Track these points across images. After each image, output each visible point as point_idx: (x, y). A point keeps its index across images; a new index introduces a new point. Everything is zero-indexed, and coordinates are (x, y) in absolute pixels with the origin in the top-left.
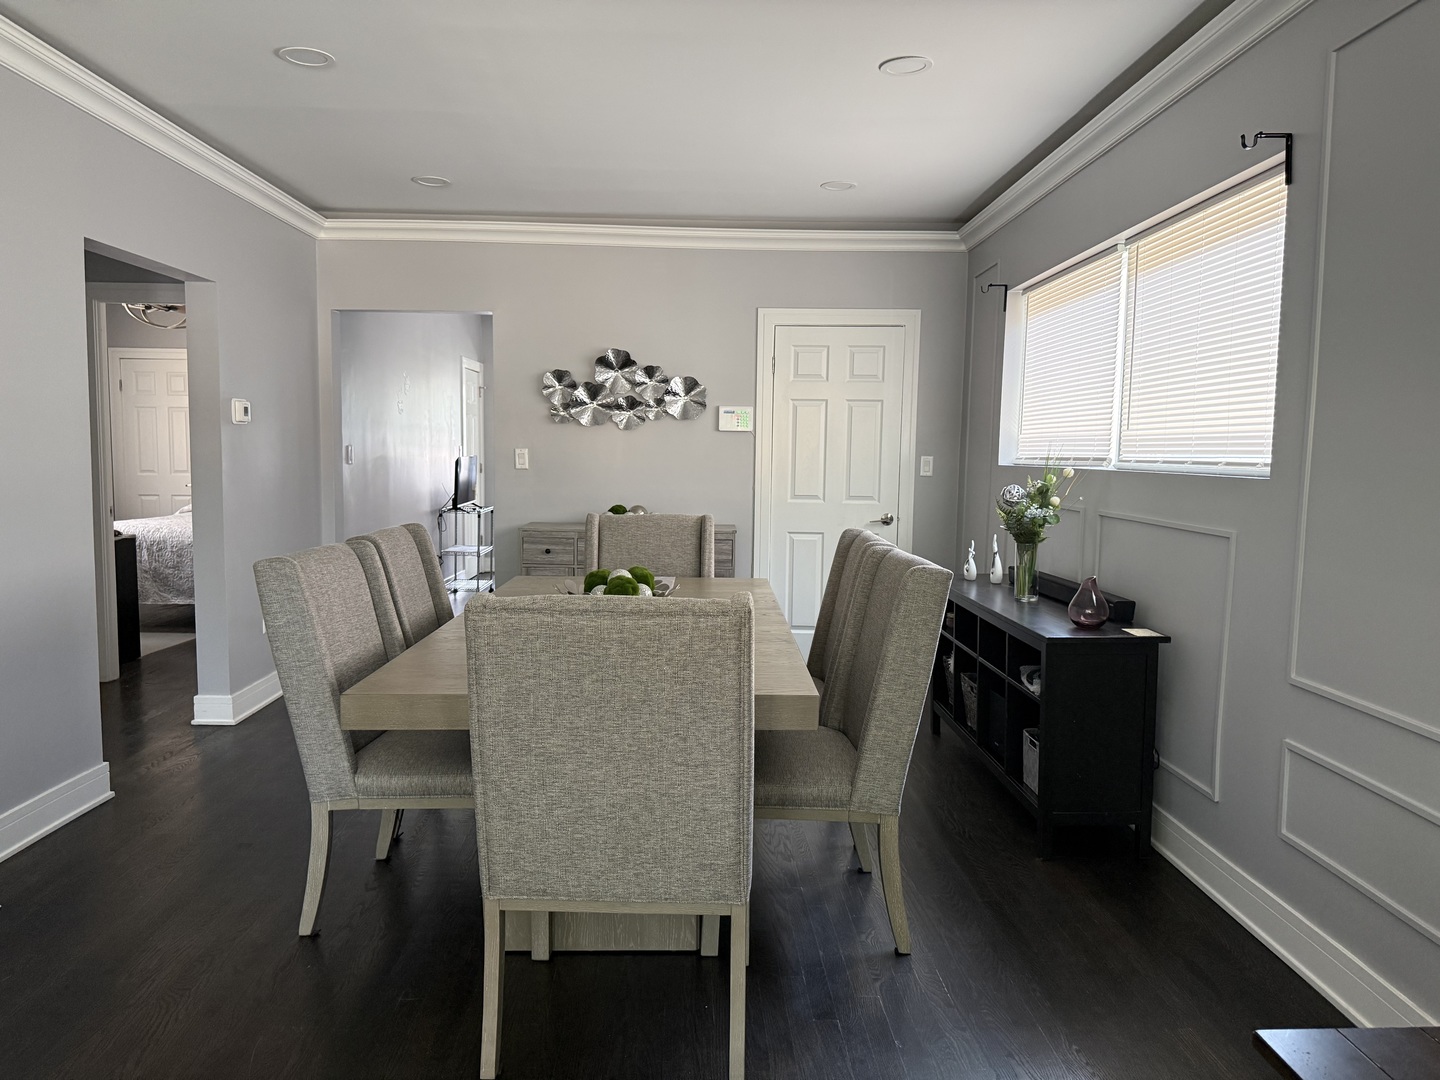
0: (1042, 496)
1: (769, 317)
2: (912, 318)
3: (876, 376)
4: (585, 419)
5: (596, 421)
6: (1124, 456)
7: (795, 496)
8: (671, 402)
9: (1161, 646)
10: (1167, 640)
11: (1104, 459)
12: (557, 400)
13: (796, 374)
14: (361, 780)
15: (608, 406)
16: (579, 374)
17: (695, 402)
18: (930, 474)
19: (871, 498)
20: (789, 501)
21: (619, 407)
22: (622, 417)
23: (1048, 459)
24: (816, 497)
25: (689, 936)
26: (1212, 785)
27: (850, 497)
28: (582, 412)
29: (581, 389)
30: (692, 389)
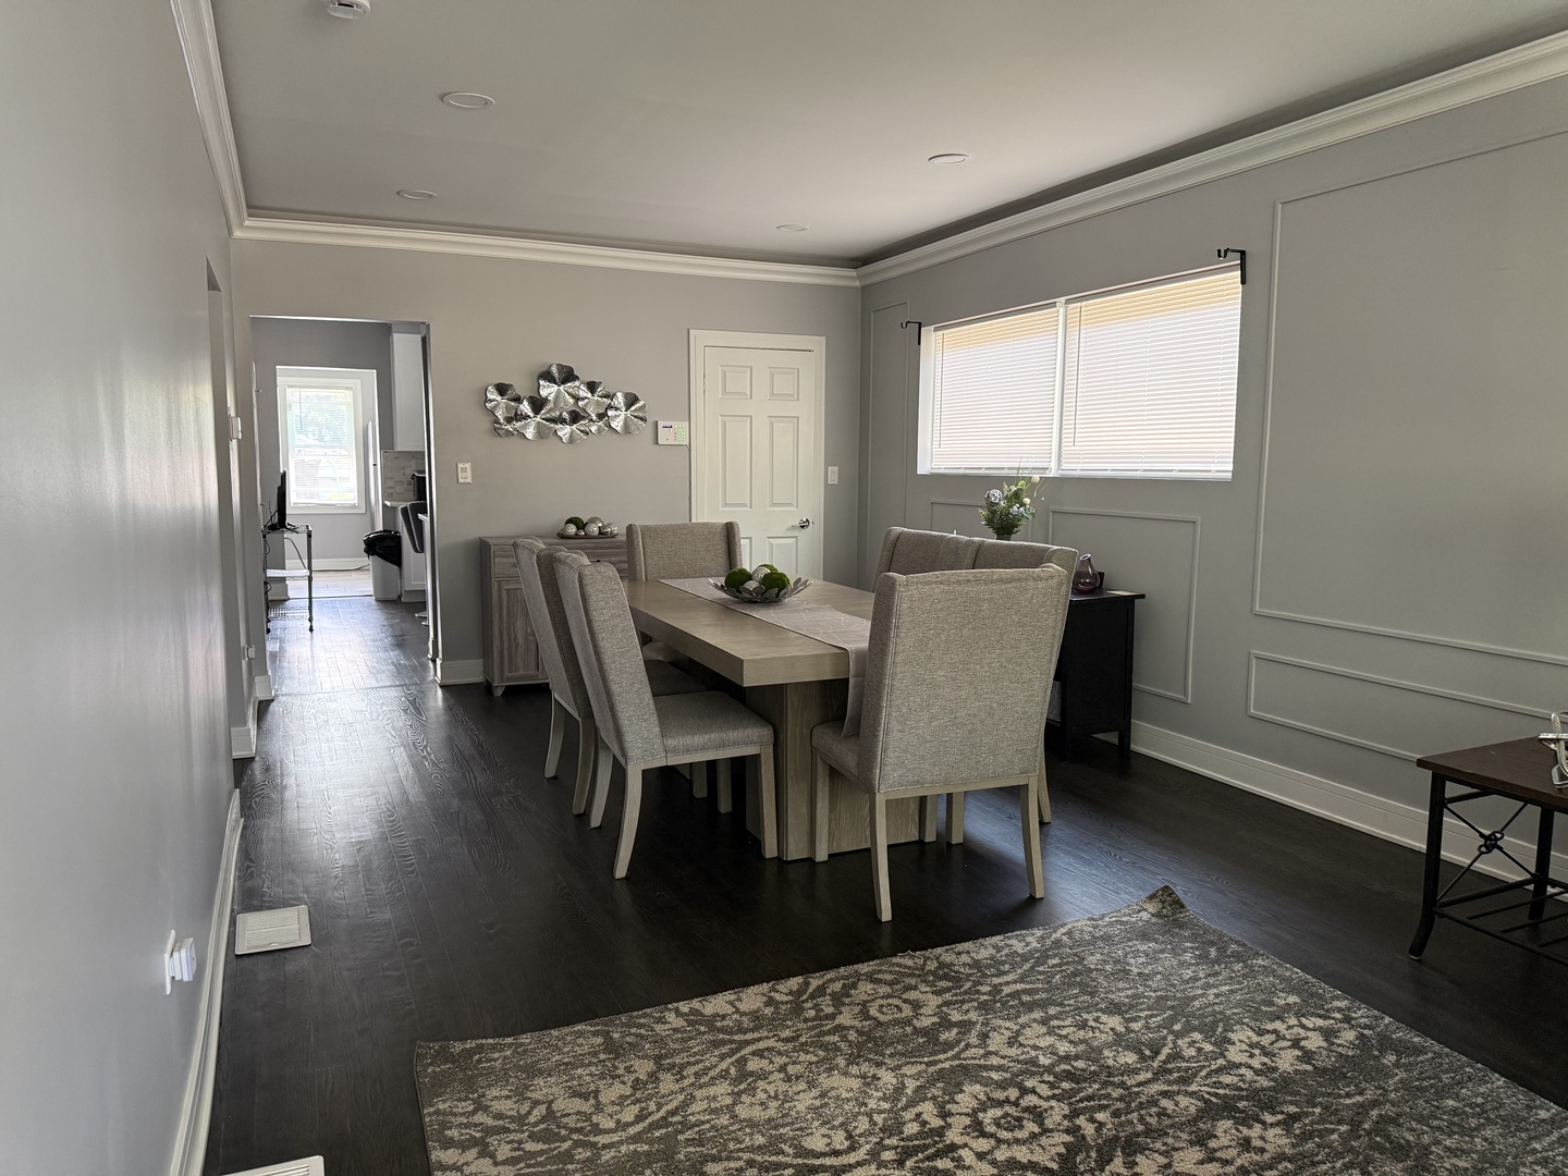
0: (1016, 497)
1: (700, 337)
2: (818, 343)
3: (792, 395)
4: (530, 433)
5: (541, 433)
7: (726, 505)
8: (616, 416)
10: (1143, 596)
11: (1047, 469)
12: (500, 414)
13: (724, 391)
15: (553, 421)
16: (521, 387)
17: (636, 417)
18: (836, 482)
19: (790, 505)
20: (721, 509)
21: (563, 421)
22: (565, 431)
24: (744, 505)
27: (774, 505)
28: (525, 427)
29: (525, 403)
30: (632, 405)
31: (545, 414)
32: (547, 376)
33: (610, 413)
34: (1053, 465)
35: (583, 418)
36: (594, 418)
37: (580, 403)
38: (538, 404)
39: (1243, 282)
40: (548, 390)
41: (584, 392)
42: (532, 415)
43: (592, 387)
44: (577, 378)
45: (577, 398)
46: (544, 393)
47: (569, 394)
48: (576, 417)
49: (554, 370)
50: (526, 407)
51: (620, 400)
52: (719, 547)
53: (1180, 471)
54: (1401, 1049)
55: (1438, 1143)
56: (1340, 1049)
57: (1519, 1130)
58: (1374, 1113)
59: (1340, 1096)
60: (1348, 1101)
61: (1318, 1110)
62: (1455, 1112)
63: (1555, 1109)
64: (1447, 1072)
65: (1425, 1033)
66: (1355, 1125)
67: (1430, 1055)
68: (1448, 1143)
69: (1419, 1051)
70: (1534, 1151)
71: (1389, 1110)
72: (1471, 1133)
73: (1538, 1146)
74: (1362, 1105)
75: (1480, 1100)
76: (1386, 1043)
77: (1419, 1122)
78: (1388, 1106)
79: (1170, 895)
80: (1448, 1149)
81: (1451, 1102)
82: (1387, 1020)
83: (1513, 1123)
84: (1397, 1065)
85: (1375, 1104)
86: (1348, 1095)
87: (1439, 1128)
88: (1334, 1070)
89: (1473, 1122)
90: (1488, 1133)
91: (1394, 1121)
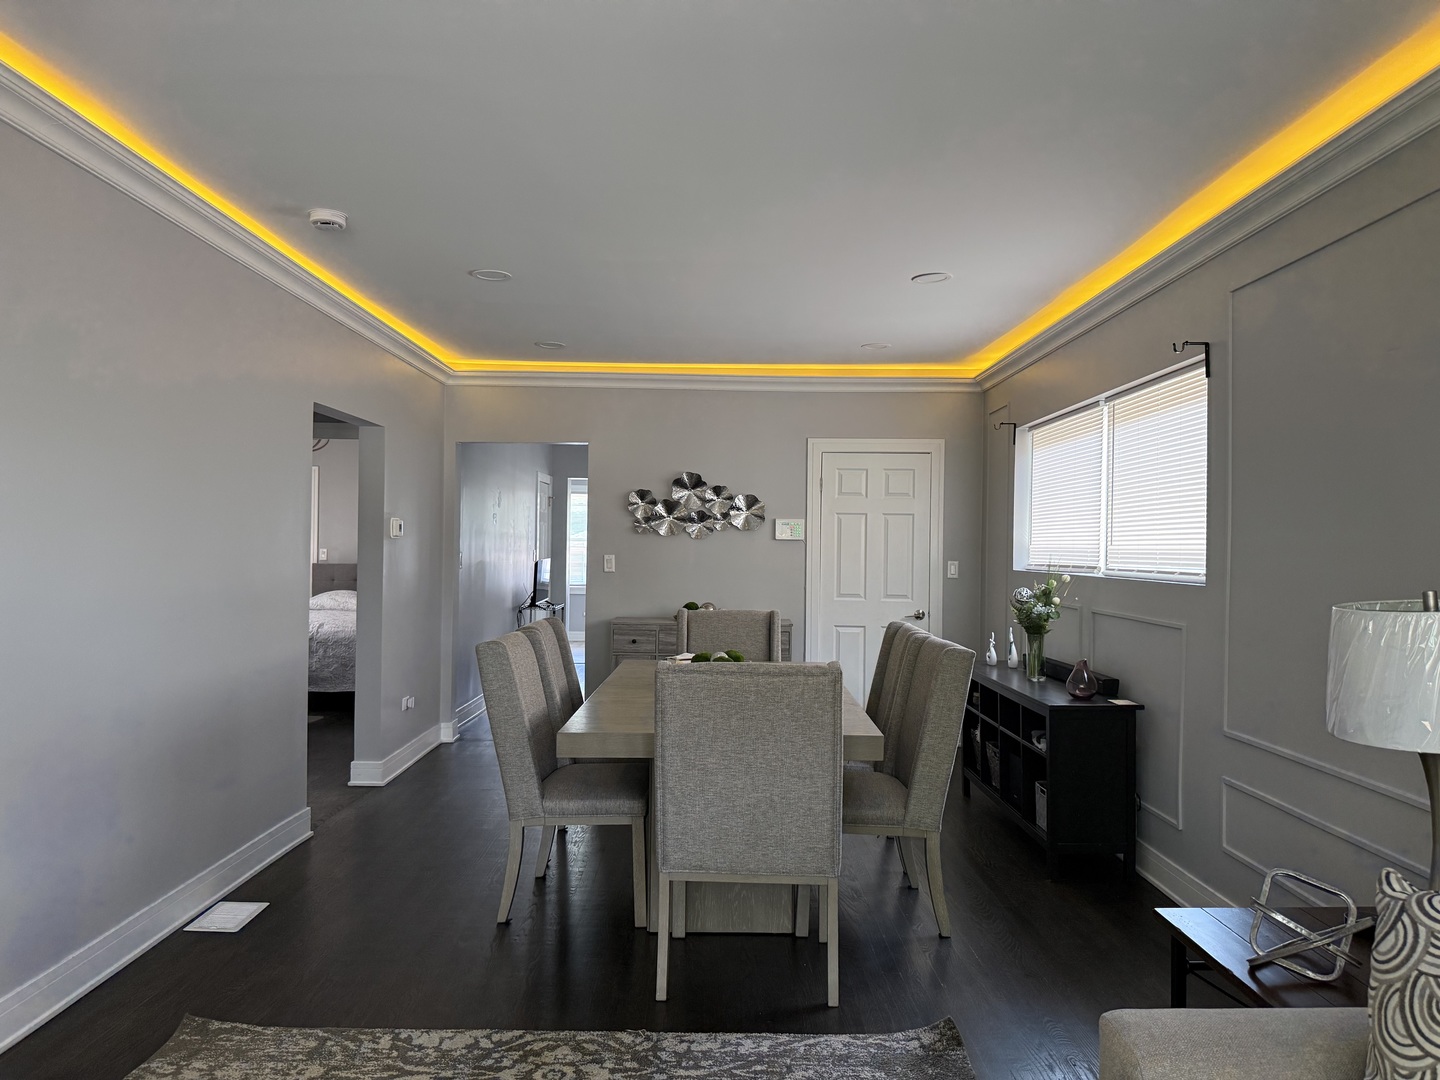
0: (1046, 597)
1: (817, 445)
2: (937, 446)
3: (907, 494)
4: (662, 531)
5: (671, 531)
6: (1111, 566)
7: (840, 595)
8: (736, 516)
9: (1138, 712)
10: (1142, 707)
11: (1095, 568)
12: (639, 515)
13: (840, 492)
14: (549, 804)
15: (682, 519)
16: (658, 494)
17: (756, 516)
18: (955, 576)
19: (905, 596)
20: (836, 599)
21: (692, 520)
22: (694, 528)
23: (1049, 566)
24: (858, 596)
25: (786, 922)
26: (1177, 818)
27: (888, 596)
28: (660, 525)
29: (660, 505)
30: (753, 505)
31: (677, 514)
32: (679, 483)
33: (732, 513)
34: (1102, 564)
35: (710, 517)
36: (719, 516)
37: (707, 505)
38: (671, 506)
40: (679, 494)
41: (709, 495)
42: (665, 515)
43: (717, 490)
44: (705, 484)
45: (704, 501)
46: (675, 496)
47: (698, 497)
48: (703, 517)
49: (685, 478)
50: (660, 509)
51: (740, 502)
79: (950, 1029)
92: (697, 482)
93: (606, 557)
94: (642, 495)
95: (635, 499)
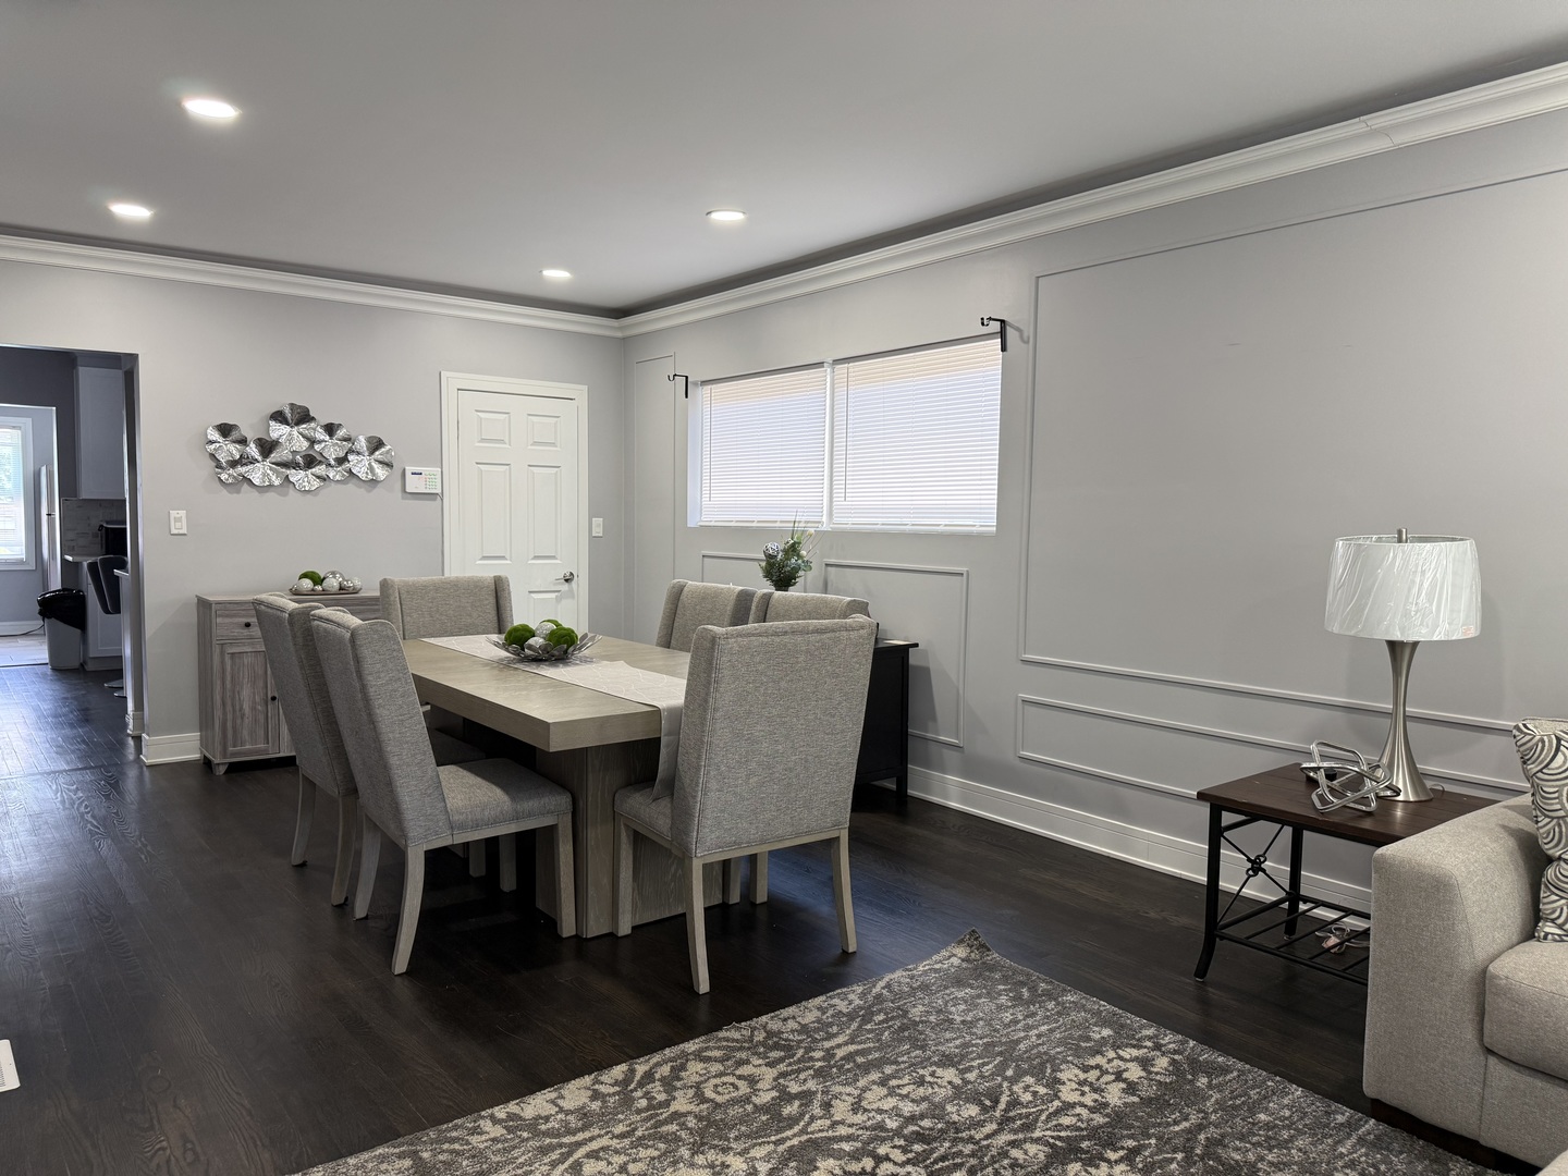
0: (793, 551)
1: (452, 380)
2: (580, 392)
6: (835, 520)
7: (484, 557)
8: (355, 461)
9: (911, 650)
10: (916, 645)
12: (222, 457)
13: (480, 439)
15: (283, 465)
16: (249, 429)
17: (381, 462)
18: (600, 534)
19: (554, 557)
20: (478, 562)
21: (296, 466)
22: (300, 477)
24: (503, 558)
27: (536, 557)
28: (253, 471)
29: (252, 445)
30: (376, 449)
31: (274, 456)
32: (279, 417)
33: (350, 457)
34: (824, 519)
35: (320, 463)
36: (333, 463)
37: (316, 447)
38: (267, 447)
39: (1004, 349)
40: (278, 431)
41: (321, 435)
42: (260, 458)
43: (330, 429)
44: (313, 419)
45: (312, 442)
46: (274, 435)
47: (304, 436)
48: (310, 462)
49: (287, 411)
50: (253, 450)
51: (362, 444)
52: (487, 602)
53: (946, 525)
54: (1211, 1070)
55: (1262, 1159)
56: (1158, 1077)
57: (1325, 1136)
58: (1202, 1137)
59: (1169, 1125)
60: (1177, 1128)
61: (1153, 1141)
62: (1268, 1126)
63: (1348, 1112)
64: (1253, 1088)
65: (1226, 1052)
66: (1188, 1151)
67: (1235, 1074)
68: (1270, 1158)
69: (1225, 1070)
70: (1342, 1156)
71: (1213, 1132)
72: (1285, 1145)
73: (1344, 1150)
74: (1188, 1131)
75: (1287, 1113)
76: (1196, 1066)
77: (1241, 1140)
78: (1212, 1129)
79: (976, 939)
80: (1271, 1164)
81: (1262, 1117)
82: (1192, 1043)
83: (1318, 1129)
84: (1210, 1086)
85: (1200, 1128)
86: (1176, 1123)
87: (1258, 1144)
88: (1157, 1098)
89: (1285, 1134)
90: (1300, 1143)
91: (1220, 1142)
92: (303, 417)
93: (174, 513)
94: (225, 430)
95: (214, 435)
